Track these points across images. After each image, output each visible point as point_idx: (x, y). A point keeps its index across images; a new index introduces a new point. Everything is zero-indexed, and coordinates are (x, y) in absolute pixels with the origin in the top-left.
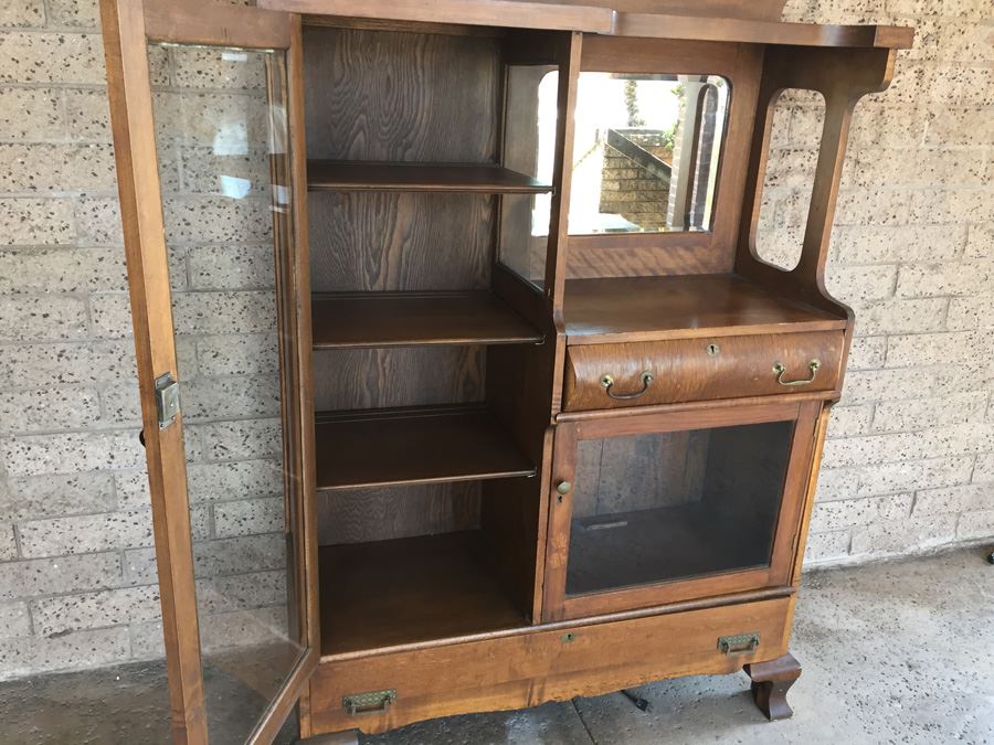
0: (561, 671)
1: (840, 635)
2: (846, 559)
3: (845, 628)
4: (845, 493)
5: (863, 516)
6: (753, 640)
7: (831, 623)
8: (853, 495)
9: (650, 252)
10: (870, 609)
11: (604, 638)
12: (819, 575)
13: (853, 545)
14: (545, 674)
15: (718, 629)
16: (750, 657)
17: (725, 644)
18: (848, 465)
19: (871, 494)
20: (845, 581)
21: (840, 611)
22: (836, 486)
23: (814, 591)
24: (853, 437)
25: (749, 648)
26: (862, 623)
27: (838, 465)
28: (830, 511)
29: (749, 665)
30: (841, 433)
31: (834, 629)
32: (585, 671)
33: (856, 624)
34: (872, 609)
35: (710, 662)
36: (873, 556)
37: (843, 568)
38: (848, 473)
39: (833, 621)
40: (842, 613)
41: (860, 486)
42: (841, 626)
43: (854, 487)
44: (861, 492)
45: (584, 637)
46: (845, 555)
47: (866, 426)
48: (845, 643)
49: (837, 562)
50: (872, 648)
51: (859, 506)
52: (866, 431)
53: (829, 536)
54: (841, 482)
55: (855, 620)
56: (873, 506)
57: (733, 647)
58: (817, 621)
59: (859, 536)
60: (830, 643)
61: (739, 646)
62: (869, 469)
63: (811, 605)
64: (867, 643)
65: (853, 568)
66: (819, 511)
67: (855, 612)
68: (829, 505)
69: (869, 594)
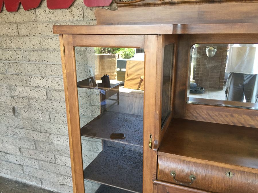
9: (242, 116)
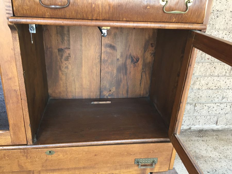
0: (49, 168)
1: (206, 159)
2: (215, 127)
3: (209, 156)
4: (216, 100)
5: (224, 111)
6: (153, 162)
7: (204, 153)
8: (220, 101)
10: (222, 148)
11: (71, 154)
12: (203, 132)
13: (218, 122)
14: (40, 169)
15: (134, 154)
16: (153, 169)
17: (138, 162)
18: (218, 88)
19: (227, 102)
20: (213, 135)
21: (208, 148)
22: (213, 97)
23: (199, 138)
24: (221, 76)
25: (151, 165)
26: (217, 154)
27: (214, 88)
28: (209, 107)
29: (152, 172)
30: (216, 74)
31: (204, 155)
32: (62, 169)
33: (214, 154)
34: (223, 148)
35: (131, 170)
36: (227, 127)
37: (213, 130)
38: (218, 92)
39: (205, 152)
40: (209, 149)
41: (223, 98)
42: (208, 154)
43: (220, 98)
44: (224, 100)
45: (59, 153)
46: (215, 125)
47: (227, 72)
48: (208, 162)
49: (211, 128)
50: (220, 166)
51: (222, 106)
52: (228, 74)
53: (209, 117)
54: (215, 95)
55: (215, 153)
56: (228, 106)
57: (143, 164)
58: (198, 151)
59: (221, 118)
60: (201, 162)
61: (146, 164)
62: (228, 91)
63: (197, 144)
64: (218, 163)
65: (218, 131)
66: (204, 107)
67: (215, 149)
68: (209, 105)
69: (222, 142)
